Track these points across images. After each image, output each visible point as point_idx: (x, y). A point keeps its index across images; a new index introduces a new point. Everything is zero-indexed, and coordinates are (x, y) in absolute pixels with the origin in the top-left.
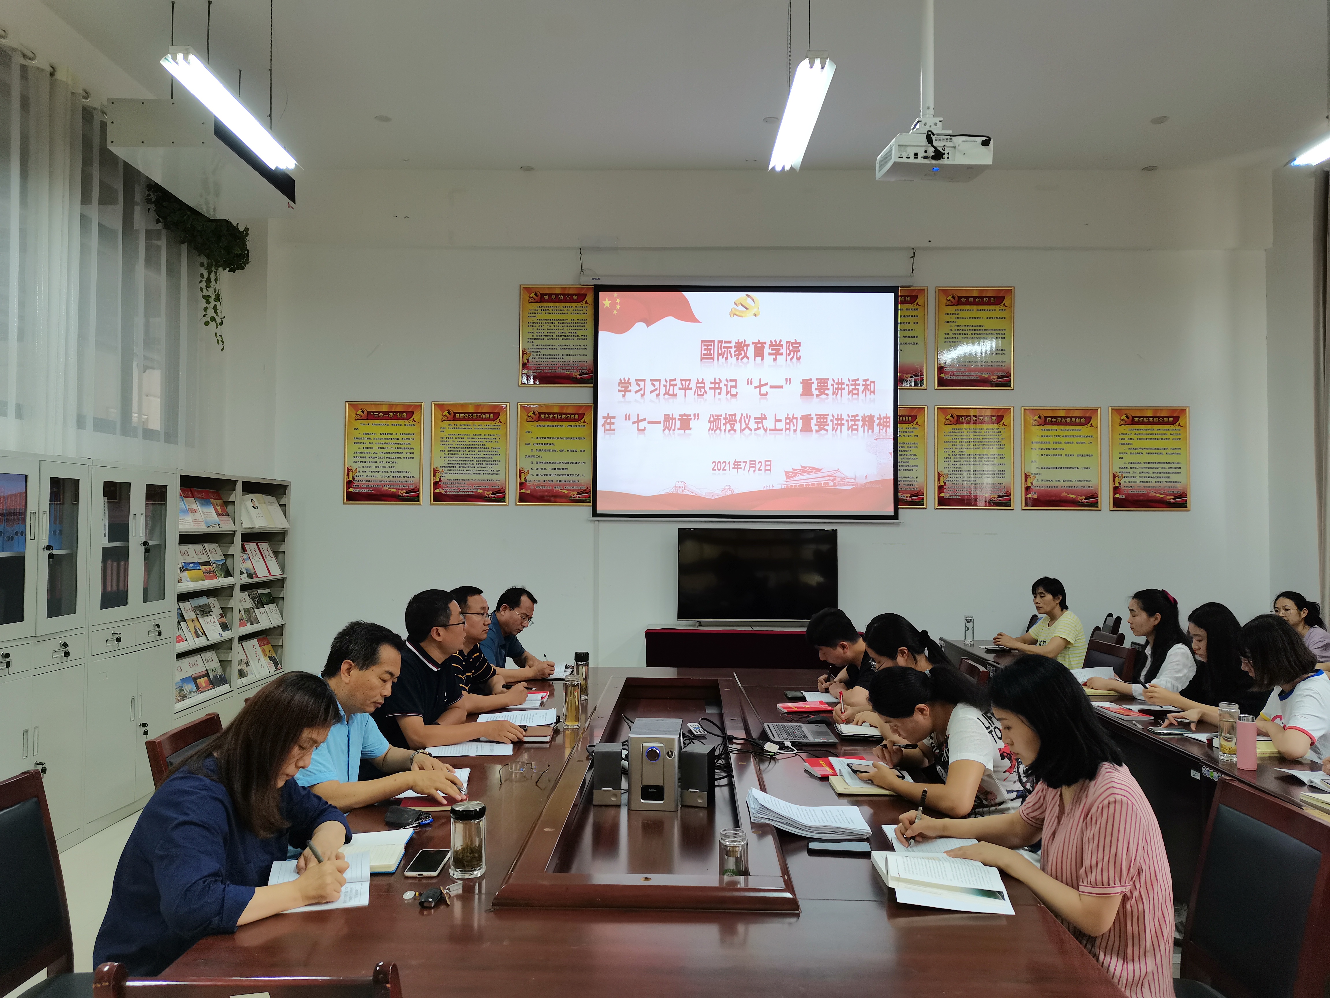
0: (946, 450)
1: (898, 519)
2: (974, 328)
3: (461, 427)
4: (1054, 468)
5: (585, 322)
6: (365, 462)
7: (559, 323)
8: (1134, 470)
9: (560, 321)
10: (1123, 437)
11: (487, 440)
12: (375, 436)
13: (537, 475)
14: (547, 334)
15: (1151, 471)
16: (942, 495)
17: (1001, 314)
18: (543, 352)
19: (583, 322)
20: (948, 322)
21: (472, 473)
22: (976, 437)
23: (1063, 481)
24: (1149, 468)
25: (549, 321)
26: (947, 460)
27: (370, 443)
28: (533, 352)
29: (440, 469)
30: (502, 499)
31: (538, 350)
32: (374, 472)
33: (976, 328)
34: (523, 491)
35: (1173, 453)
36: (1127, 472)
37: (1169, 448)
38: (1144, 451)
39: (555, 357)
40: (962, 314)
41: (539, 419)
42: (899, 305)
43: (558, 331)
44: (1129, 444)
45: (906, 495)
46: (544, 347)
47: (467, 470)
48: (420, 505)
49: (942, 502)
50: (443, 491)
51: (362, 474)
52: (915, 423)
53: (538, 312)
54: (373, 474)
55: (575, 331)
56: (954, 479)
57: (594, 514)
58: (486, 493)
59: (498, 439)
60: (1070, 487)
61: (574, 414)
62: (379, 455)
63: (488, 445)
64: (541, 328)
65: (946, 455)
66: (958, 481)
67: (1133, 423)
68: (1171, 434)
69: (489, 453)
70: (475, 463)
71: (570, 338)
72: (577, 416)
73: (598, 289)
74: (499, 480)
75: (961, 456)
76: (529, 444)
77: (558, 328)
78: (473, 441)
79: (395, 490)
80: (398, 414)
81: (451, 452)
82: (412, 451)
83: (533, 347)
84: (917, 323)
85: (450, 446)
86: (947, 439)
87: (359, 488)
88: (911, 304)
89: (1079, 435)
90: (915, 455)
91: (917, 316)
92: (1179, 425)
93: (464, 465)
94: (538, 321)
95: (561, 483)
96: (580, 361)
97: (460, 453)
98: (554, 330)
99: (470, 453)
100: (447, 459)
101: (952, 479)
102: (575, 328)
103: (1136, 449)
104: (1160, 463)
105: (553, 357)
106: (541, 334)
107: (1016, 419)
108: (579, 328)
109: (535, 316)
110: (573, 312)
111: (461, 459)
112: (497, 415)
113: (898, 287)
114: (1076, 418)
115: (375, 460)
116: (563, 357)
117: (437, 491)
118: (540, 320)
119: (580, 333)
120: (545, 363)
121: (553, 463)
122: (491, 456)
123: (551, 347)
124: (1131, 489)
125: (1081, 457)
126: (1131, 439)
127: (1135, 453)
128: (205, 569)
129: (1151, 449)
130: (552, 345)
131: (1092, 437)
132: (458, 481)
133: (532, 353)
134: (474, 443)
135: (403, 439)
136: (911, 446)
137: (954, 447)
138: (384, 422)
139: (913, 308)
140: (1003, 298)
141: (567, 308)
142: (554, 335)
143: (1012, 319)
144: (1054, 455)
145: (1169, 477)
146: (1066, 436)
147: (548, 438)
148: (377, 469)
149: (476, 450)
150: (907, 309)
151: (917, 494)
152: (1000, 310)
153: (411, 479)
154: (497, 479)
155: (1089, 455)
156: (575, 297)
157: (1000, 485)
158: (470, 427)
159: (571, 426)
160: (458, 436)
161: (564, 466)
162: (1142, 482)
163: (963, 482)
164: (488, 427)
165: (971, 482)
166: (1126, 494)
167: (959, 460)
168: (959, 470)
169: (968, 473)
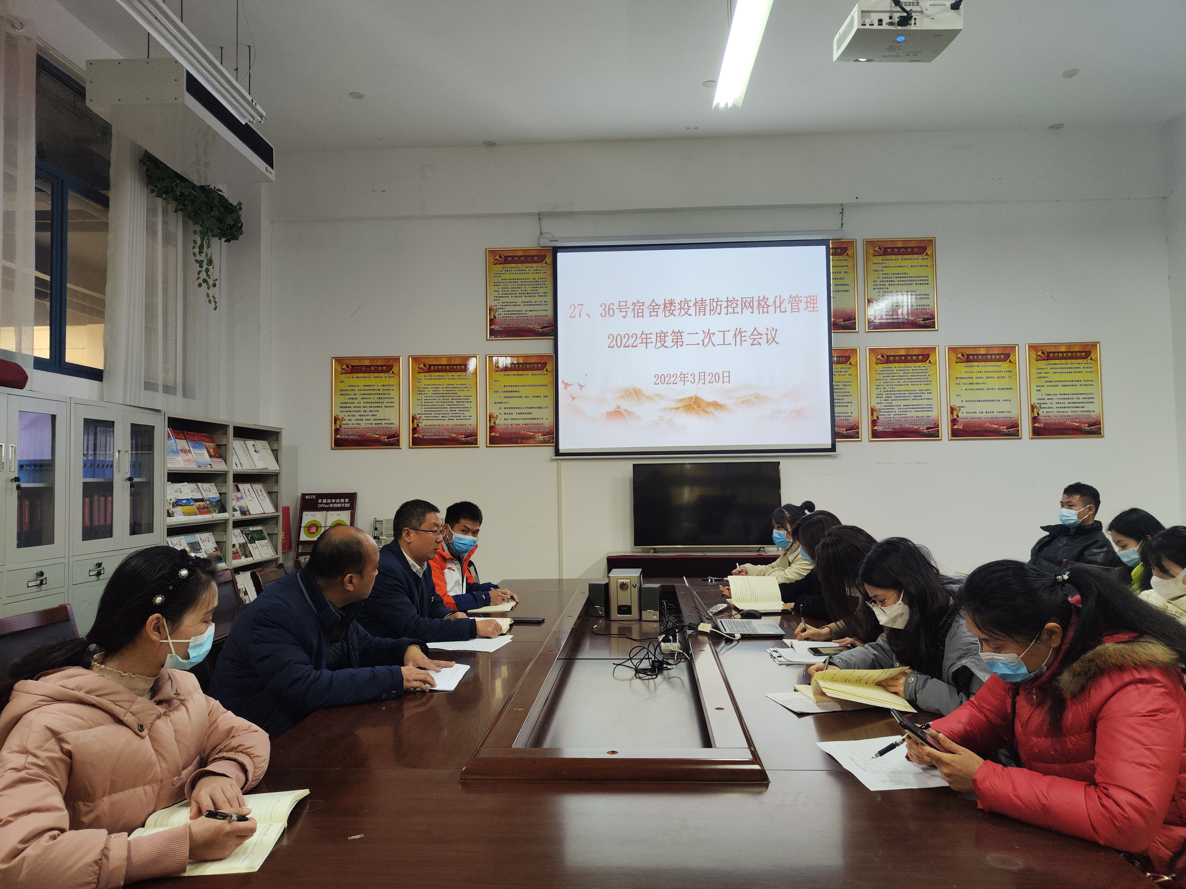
0: (878, 387)
1: (835, 451)
2: (899, 276)
3: (435, 378)
4: (977, 401)
5: (545, 280)
6: (350, 411)
8: (1051, 401)
9: (522, 281)
10: (1039, 371)
11: (459, 389)
12: (359, 388)
13: (505, 419)
14: (511, 292)
15: (1067, 401)
16: (876, 428)
17: (924, 263)
18: (508, 308)
19: (543, 280)
20: (876, 271)
21: (447, 418)
22: (905, 375)
23: (986, 412)
24: (1064, 399)
25: (513, 281)
26: (879, 396)
27: (354, 394)
28: (499, 308)
29: (418, 416)
30: (475, 442)
31: (503, 307)
32: (358, 420)
33: (902, 276)
34: (493, 434)
35: (1086, 385)
36: (1044, 403)
37: (1082, 380)
38: (1060, 384)
39: (519, 313)
40: (889, 263)
42: (831, 256)
43: (520, 289)
44: (1045, 377)
45: (842, 429)
46: (508, 304)
47: (442, 417)
48: (400, 448)
49: (875, 434)
50: (421, 436)
51: (347, 422)
52: (848, 363)
53: (503, 272)
54: (358, 422)
55: (536, 289)
56: (885, 413)
57: (557, 453)
58: (460, 436)
59: (469, 387)
60: (992, 418)
61: (538, 363)
62: (362, 405)
63: (460, 393)
64: (505, 287)
65: (878, 392)
66: (890, 415)
67: (1048, 358)
68: (1084, 368)
69: (461, 401)
70: (449, 409)
71: (532, 295)
72: (539, 365)
73: (556, 250)
74: (470, 425)
75: (892, 393)
76: (498, 392)
77: (521, 286)
79: (377, 436)
80: (379, 367)
81: (427, 401)
82: (392, 400)
83: (499, 304)
84: (848, 272)
85: (426, 395)
86: (878, 377)
87: (344, 435)
88: (842, 255)
89: (999, 370)
90: (849, 392)
91: (847, 266)
92: (1091, 359)
93: (439, 412)
94: (503, 281)
95: (527, 426)
96: (541, 316)
97: (435, 401)
98: (518, 288)
99: (444, 401)
100: (423, 407)
101: (884, 414)
102: (536, 286)
103: (1052, 381)
104: (1075, 394)
105: (517, 312)
106: (505, 293)
107: (941, 358)
108: (540, 286)
109: (500, 276)
110: (534, 272)
111: (436, 407)
113: (829, 240)
114: (995, 355)
115: (359, 409)
116: (526, 312)
117: (416, 435)
118: (504, 279)
119: (540, 290)
120: (510, 318)
121: (519, 408)
122: (463, 404)
123: (515, 304)
124: (1049, 419)
125: (1002, 390)
126: (1047, 373)
127: (1052, 386)
128: (200, 506)
129: (1066, 381)
130: (516, 302)
131: (1011, 371)
132: (434, 427)
133: (498, 310)
134: (447, 392)
135: (383, 390)
136: (846, 384)
137: (885, 384)
138: (367, 375)
139: (843, 258)
140: (925, 248)
141: (528, 269)
142: (518, 293)
143: (934, 267)
144: (977, 389)
145: (1083, 407)
146: (987, 372)
147: (514, 386)
148: (361, 418)
149: (450, 398)
150: (837, 260)
151: (852, 428)
152: (922, 259)
153: (392, 426)
154: (468, 423)
155: (1009, 389)
156: (536, 258)
157: (928, 418)
158: (444, 378)
159: (535, 374)
160: (433, 386)
161: (529, 411)
162: (1059, 412)
163: (894, 416)
164: (460, 377)
165: (902, 416)
166: (1043, 423)
167: (890, 396)
168: (891, 404)
169: (899, 407)
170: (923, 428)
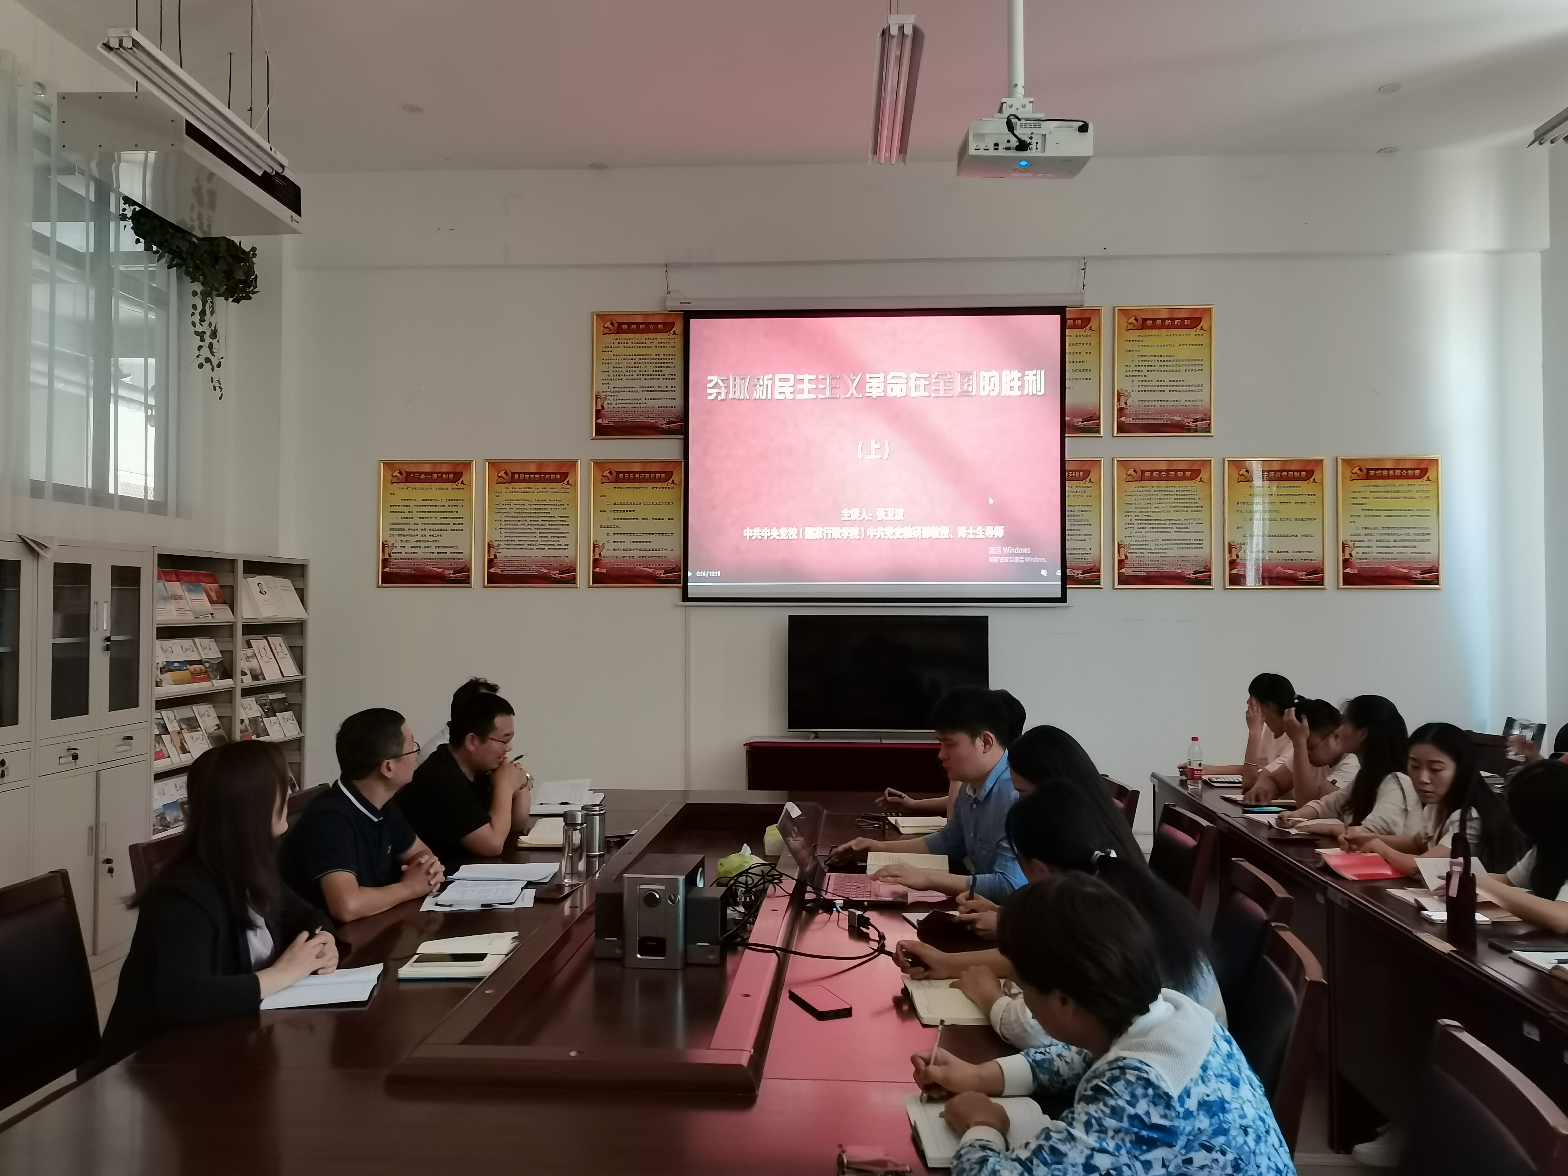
0: (1127, 514)
1: (1066, 602)
2: (1161, 358)
3: (520, 490)
6: (404, 535)
7: (640, 359)
8: (1369, 537)
9: (642, 357)
11: (553, 507)
12: (416, 503)
13: (614, 550)
14: (626, 373)
15: (1392, 538)
16: (1123, 571)
17: (1197, 340)
18: (621, 395)
19: (670, 357)
20: (1130, 351)
21: (535, 547)
22: (1166, 497)
23: (1278, 552)
24: (1388, 534)
25: (628, 357)
26: (1129, 526)
27: (409, 512)
28: (608, 395)
29: (496, 544)
30: (572, 581)
31: (615, 394)
32: (415, 547)
33: (1166, 358)
34: (598, 570)
35: (1420, 516)
36: (1360, 541)
37: (1414, 509)
38: (1383, 513)
39: (636, 402)
40: (1148, 341)
41: (617, 480)
42: (1067, 330)
43: (639, 369)
44: (1362, 504)
45: (1075, 572)
46: (621, 390)
47: (528, 545)
48: (471, 587)
50: (499, 571)
51: (400, 550)
52: (1088, 480)
53: (615, 345)
54: (414, 550)
55: (660, 369)
56: (1138, 551)
57: (685, 598)
58: (552, 572)
59: (566, 504)
60: (1286, 560)
61: (661, 473)
62: (420, 526)
63: (553, 513)
64: (617, 366)
65: (1128, 520)
66: (1143, 553)
67: (1368, 477)
68: (1416, 491)
69: (555, 523)
70: (538, 535)
71: (655, 377)
72: (663, 475)
73: (689, 315)
74: (567, 557)
75: (1147, 522)
76: (605, 511)
77: (639, 365)
78: (535, 509)
79: (440, 570)
80: (444, 475)
81: (509, 522)
82: (460, 521)
83: (610, 390)
84: (1090, 353)
85: (507, 514)
86: (1129, 499)
87: (396, 568)
88: (1083, 328)
89: (1301, 493)
90: (1088, 520)
91: (1090, 344)
92: (1428, 479)
93: (524, 539)
94: (615, 357)
95: (644, 559)
96: (667, 407)
97: (519, 523)
98: (635, 367)
99: (532, 522)
100: (503, 530)
101: (1135, 551)
102: (660, 365)
103: (1372, 510)
104: (1403, 528)
105: (633, 402)
106: (618, 374)
107: (1217, 474)
108: (665, 365)
109: (611, 351)
110: (657, 345)
111: (520, 530)
112: (565, 475)
113: (1066, 307)
114: (1294, 471)
115: (415, 533)
116: (646, 401)
117: (492, 570)
118: (616, 355)
119: (666, 371)
120: (623, 410)
121: (634, 534)
122: (557, 527)
123: (631, 389)
124: (1365, 562)
125: (1300, 521)
126: (1365, 497)
127: (1371, 516)
128: (195, 670)
129: (1392, 510)
130: (632, 387)
131: (1314, 495)
132: (518, 558)
133: (608, 397)
134: (536, 511)
135: (449, 506)
136: (1083, 509)
137: (1138, 510)
138: (426, 485)
139: (1085, 334)
140: (1199, 320)
141: (650, 341)
142: (635, 374)
143: (1209, 346)
145: (1415, 547)
146: (1281, 495)
147: (627, 504)
148: (419, 544)
149: (540, 519)
150: (1076, 336)
151: (1091, 570)
152: (1195, 335)
153: (460, 556)
154: (564, 555)
155: (1311, 519)
156: (660, 326)
157: (1196, 558)
158: (532, 490)
159: (656, 488)
160: (517, 502)
161: (648, 538)
162: (1380, 553)
163: (1149, 555)
164: (553, 490)
165: (1160, 555)
166: (1358, 568)
167: (1145, 526)
168: (1144, 539)
169: (1156, 543)
170: (1189, 572)
